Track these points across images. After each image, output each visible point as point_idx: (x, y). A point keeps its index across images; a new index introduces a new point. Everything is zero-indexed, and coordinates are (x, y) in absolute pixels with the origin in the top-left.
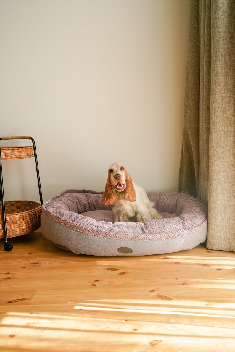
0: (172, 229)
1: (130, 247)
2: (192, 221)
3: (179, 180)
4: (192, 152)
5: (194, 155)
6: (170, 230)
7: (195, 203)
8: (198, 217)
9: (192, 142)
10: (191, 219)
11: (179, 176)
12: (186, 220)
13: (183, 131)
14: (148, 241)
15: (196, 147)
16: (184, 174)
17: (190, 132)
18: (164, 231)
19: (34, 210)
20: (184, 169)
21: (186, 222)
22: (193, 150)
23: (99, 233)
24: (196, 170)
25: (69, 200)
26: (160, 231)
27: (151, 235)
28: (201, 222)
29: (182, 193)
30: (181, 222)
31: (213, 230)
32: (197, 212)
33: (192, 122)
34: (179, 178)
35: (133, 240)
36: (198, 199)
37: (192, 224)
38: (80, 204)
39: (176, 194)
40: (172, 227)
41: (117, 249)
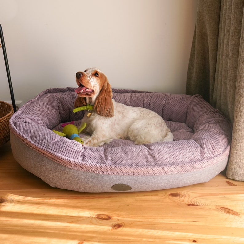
0: (187, 159)
1: (129, 184)
2: (213, 148)
3: (187, 77)
4: (208, 43)
5: (210, 47)
6: (184, 160)
7: (214, 117)
8: (220, 140)
9: (208, 31)
10: (213, 145)
11: (188, 73)
12: (206, 147)
13: (198, 16)
14: (153, 175)
15: (214, 37)
16: (195, 70)
17: (207, 18)
18: (176, 162)
19: (3, 119)
20: (195, 64)
21: (206, 149)
22: (209, 41)
23: (87, 166)
24: (211, 67)
25: (49, 105)
26: (170, 161)
27: (158, 168)
28: (224, 148)
29: (195, 97)
30: (199, 149)
31: (238, 157)
32: (219, 132)
33: (211, 4)
34: (188, 74)
35: (133, 175)
36: (216, 110)
37: (214, 152)
38: (63, 108)
39: (187, 98)
40: (186, 156)
41: (111, 187)
